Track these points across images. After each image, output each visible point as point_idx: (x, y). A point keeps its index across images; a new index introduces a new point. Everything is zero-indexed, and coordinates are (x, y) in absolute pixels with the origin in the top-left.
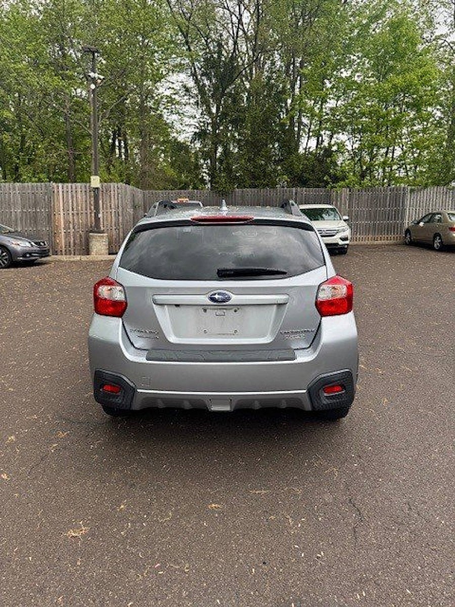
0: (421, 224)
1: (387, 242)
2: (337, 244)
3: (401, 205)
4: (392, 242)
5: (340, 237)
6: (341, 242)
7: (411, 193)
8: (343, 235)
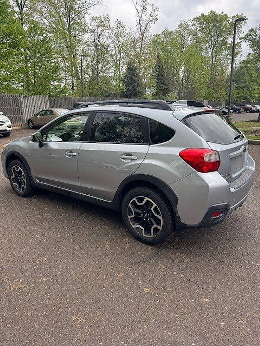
0: (38, 116)
1: (17, 128)
2: (6, 130)
3: (20, 105)
4: (21, 127)
5: (7, 125)
6: (8, 129)
7: (24, 98)
8: (8, 124)
